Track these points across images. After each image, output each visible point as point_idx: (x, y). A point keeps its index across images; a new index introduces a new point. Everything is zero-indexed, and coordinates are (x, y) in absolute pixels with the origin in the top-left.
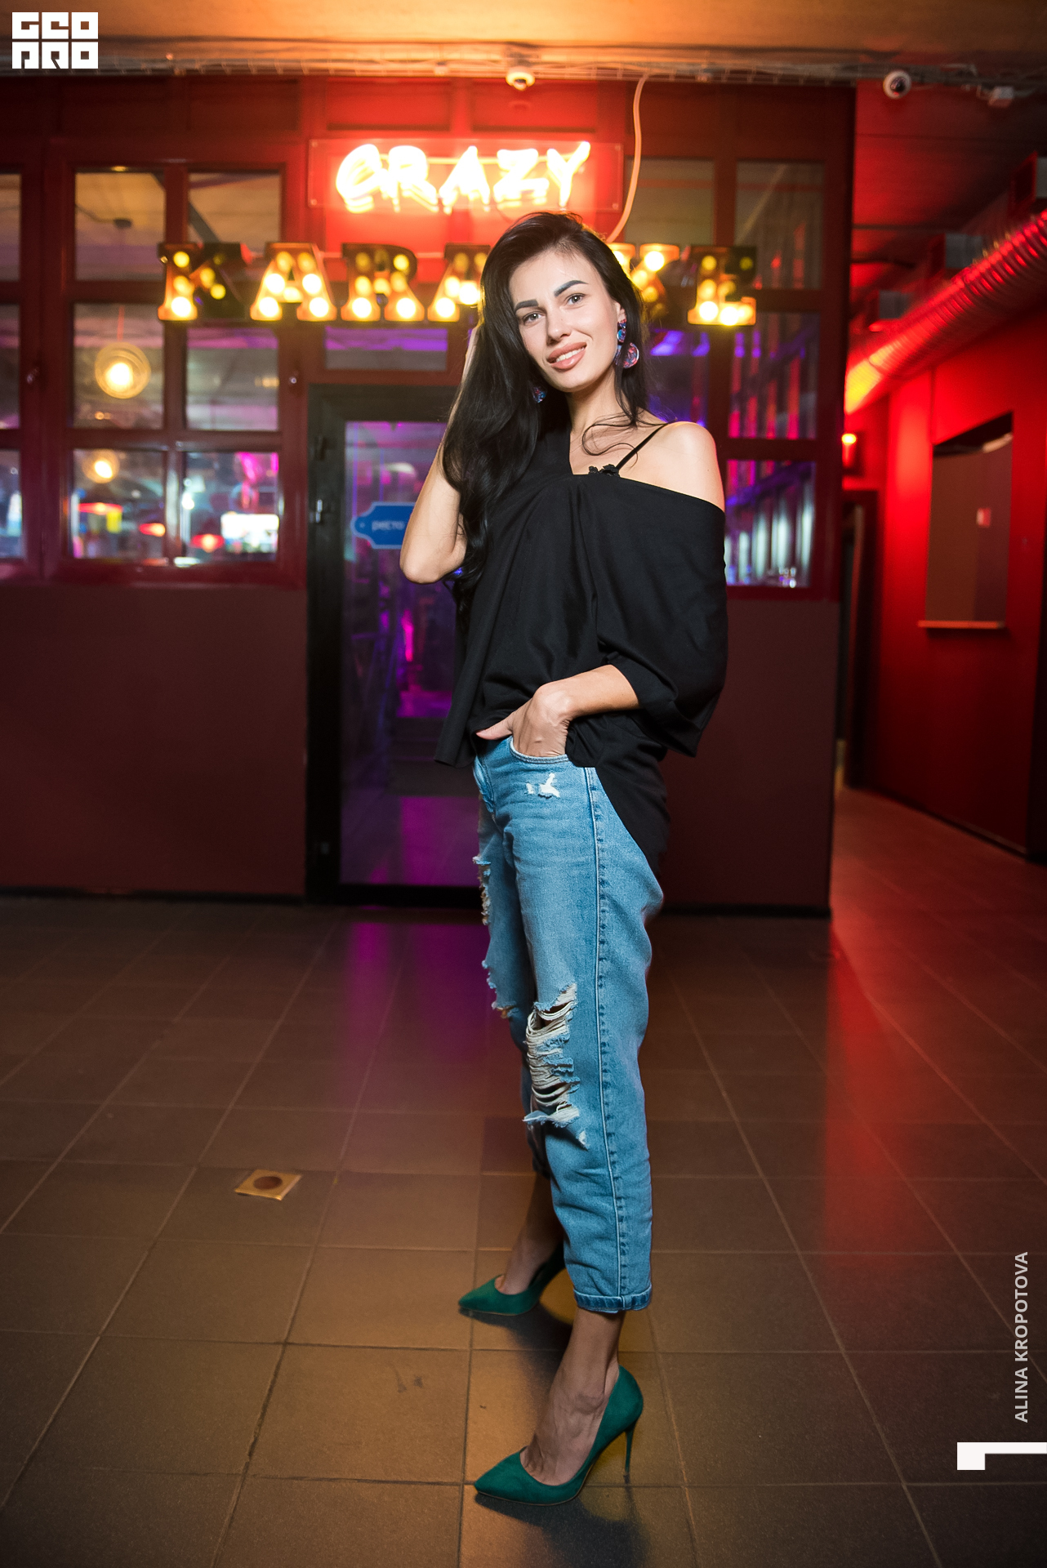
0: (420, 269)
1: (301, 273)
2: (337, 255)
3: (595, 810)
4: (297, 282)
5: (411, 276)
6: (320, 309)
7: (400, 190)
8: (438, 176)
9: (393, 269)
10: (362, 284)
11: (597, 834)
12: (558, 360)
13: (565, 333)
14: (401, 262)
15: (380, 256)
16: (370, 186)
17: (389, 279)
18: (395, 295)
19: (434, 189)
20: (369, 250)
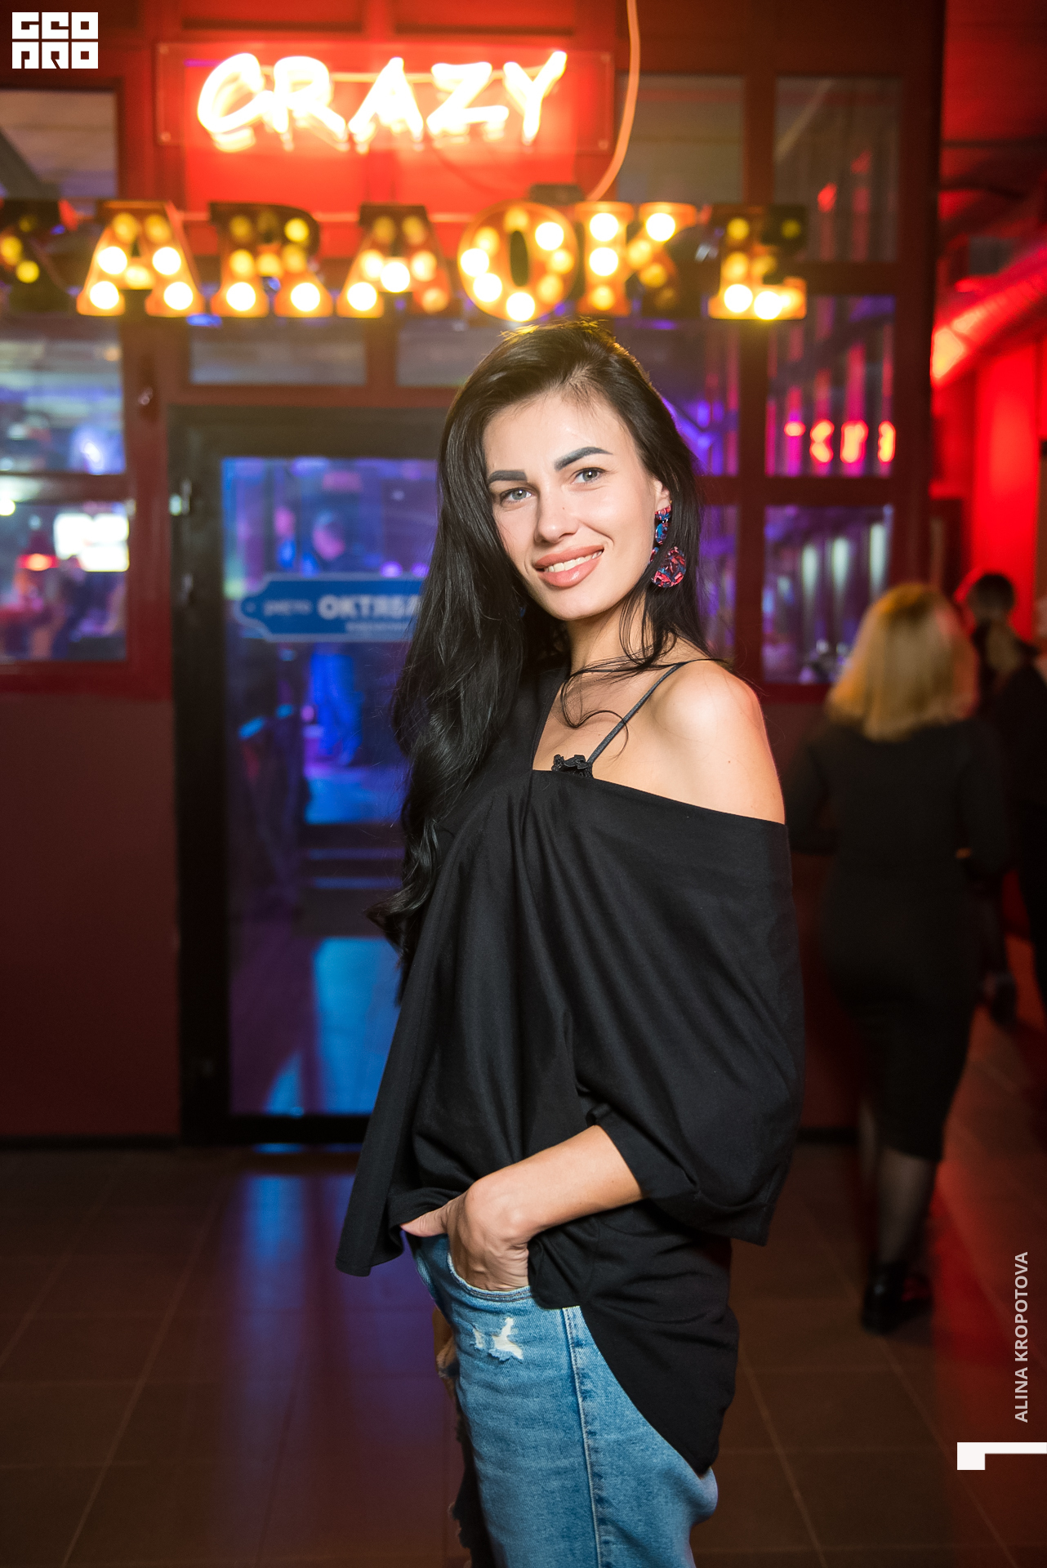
0: (325, 237)
1: (152, 246)
2: (202, 216)
3: (582, 1383)
4: (143, 259)
5: (312, 248)
6: (180, 298)
7: (292, 120)
8: (350, 99)
9: (286, 241)
10: (241, 262)
11: (586, 1422)
12: (552, 569)
13: (568, 532)
14: (297, 230)
15: (266, 221)
16: (248, 114)
17: (279, 254)
18: (289, 278)
19: (342, 120)
20: (249, 212)
